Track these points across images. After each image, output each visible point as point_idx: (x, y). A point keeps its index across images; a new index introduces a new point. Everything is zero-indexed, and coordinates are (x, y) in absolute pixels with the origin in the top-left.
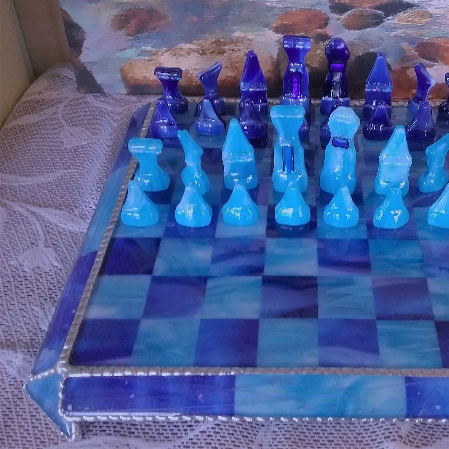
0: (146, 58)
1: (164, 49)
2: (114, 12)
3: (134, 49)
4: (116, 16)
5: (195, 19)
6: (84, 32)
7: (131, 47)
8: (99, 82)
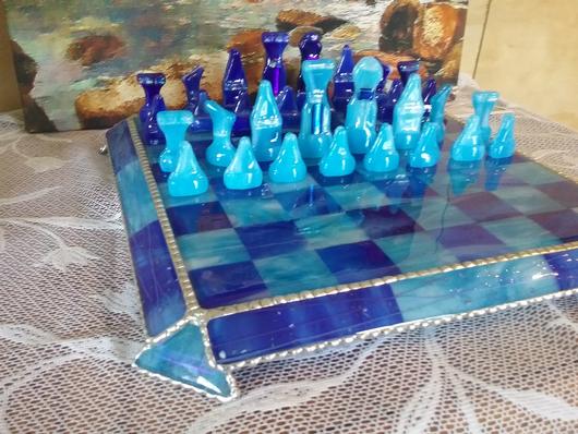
0: (103, 88)
1: (121, 77)
2: (69, 41)
3: (90, 79)
4: (71, 45)
5: (153, 44)
6: (35, 65)
7: (87, 78)
8: (51, 119)
